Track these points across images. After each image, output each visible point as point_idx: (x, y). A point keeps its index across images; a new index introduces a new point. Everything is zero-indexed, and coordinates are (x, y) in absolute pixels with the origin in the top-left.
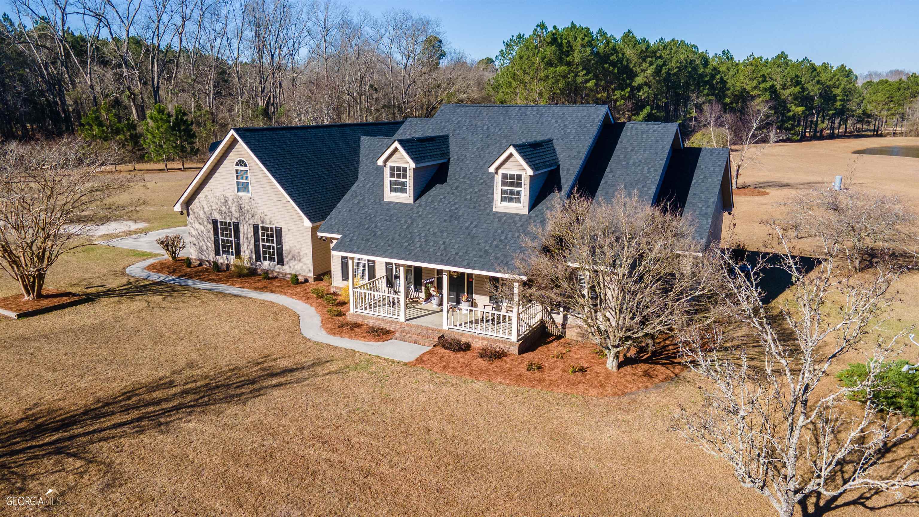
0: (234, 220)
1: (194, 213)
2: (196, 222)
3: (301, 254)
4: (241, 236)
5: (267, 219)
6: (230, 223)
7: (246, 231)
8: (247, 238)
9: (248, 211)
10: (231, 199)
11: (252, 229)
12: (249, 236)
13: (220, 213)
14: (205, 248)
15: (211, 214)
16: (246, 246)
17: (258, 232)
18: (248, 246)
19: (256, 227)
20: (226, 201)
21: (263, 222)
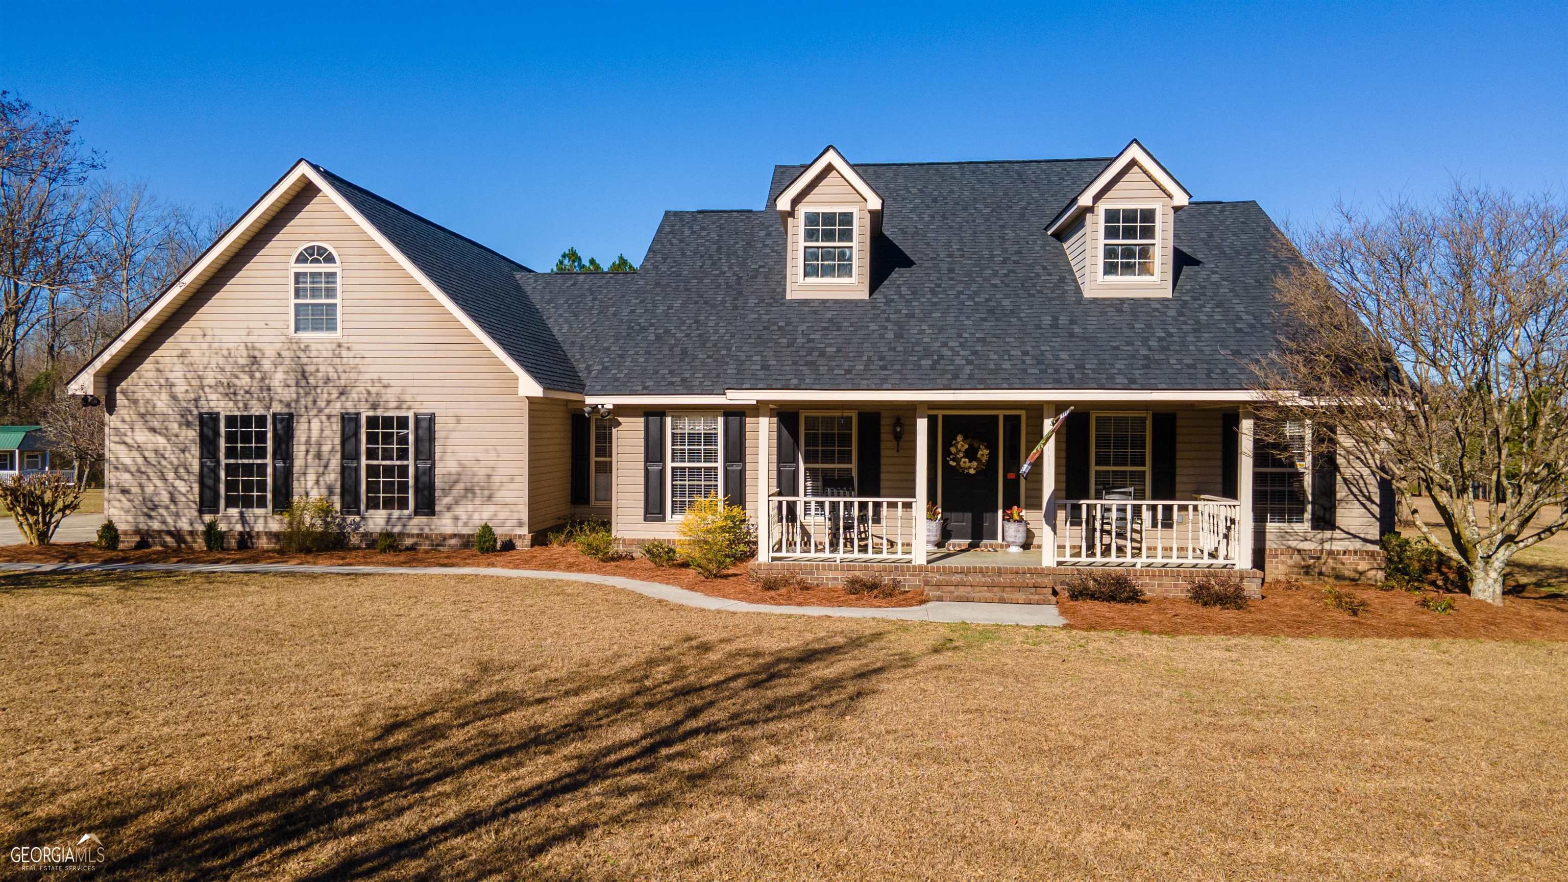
0: (277, 408)
1: (135, 402)
2: (139, 425)
3: (496, 479)
4: (299, 450)
5: (390, 397)
6: (261, 421)
7: (315, 434)
8: (318, 456)
9: (328, 380)
10: (270, 352)
11: (337, 427)
12: (326, 448)
13: (230, 392)
14: (165, 498)
15: (196, 400)
16: (311, 477)
17: (356, 434)
18: (319, 475)
19: (349, 422)
20: (254, 360)
21: (374, 407)
